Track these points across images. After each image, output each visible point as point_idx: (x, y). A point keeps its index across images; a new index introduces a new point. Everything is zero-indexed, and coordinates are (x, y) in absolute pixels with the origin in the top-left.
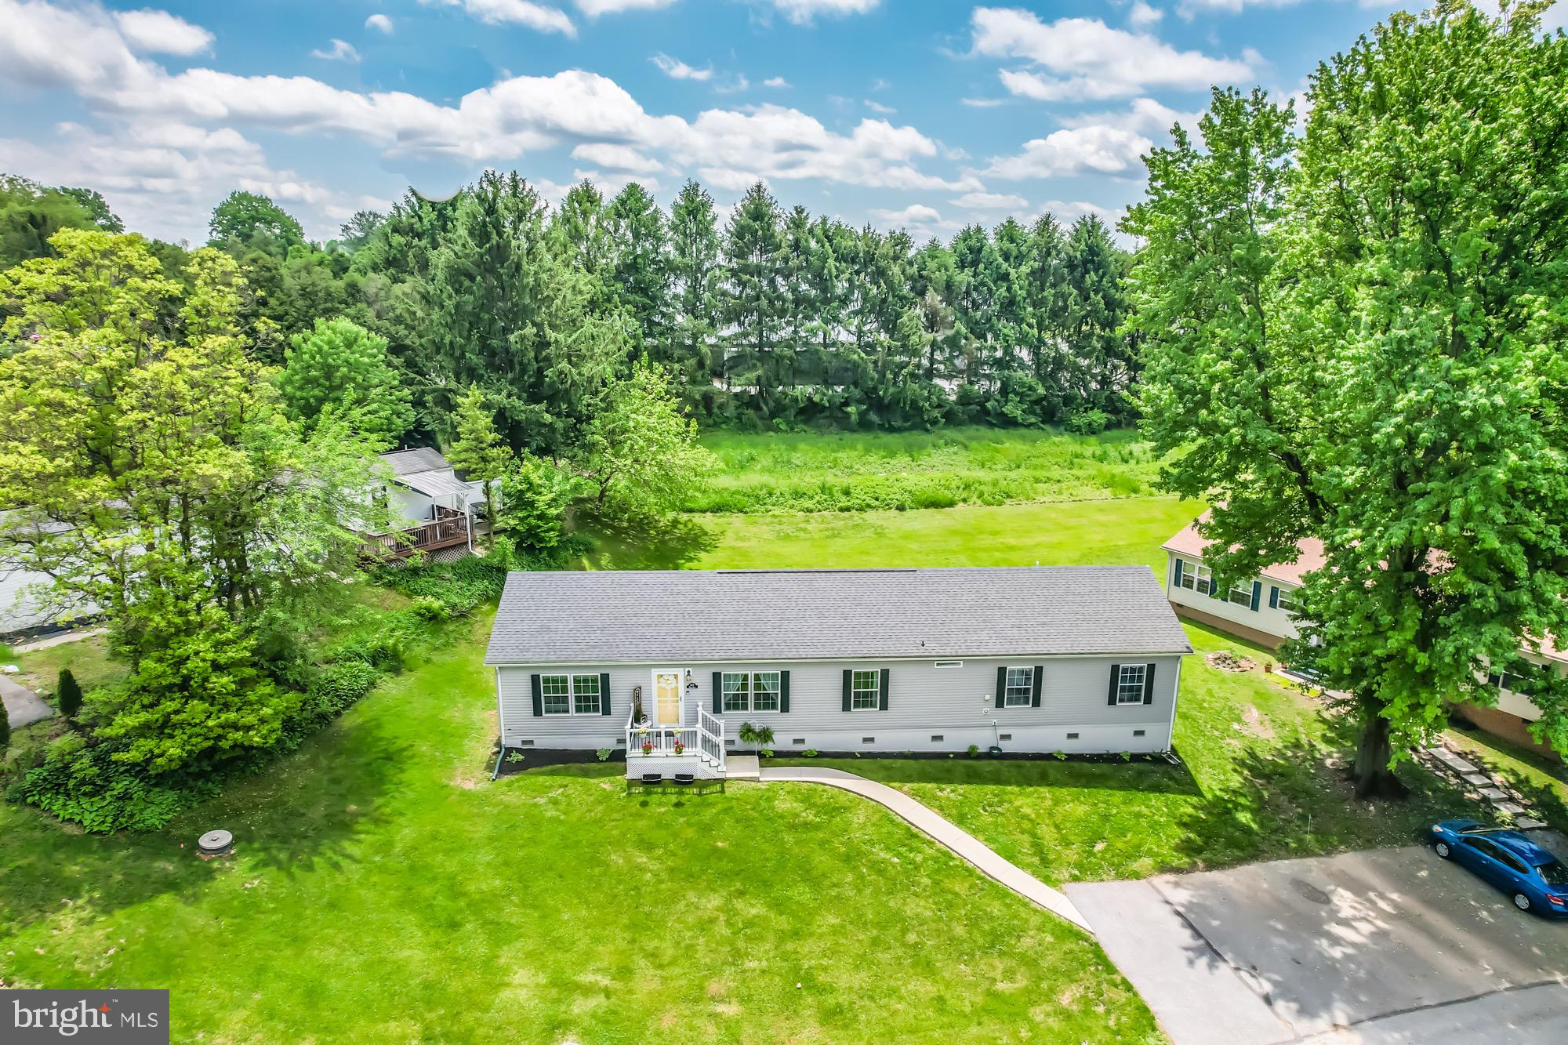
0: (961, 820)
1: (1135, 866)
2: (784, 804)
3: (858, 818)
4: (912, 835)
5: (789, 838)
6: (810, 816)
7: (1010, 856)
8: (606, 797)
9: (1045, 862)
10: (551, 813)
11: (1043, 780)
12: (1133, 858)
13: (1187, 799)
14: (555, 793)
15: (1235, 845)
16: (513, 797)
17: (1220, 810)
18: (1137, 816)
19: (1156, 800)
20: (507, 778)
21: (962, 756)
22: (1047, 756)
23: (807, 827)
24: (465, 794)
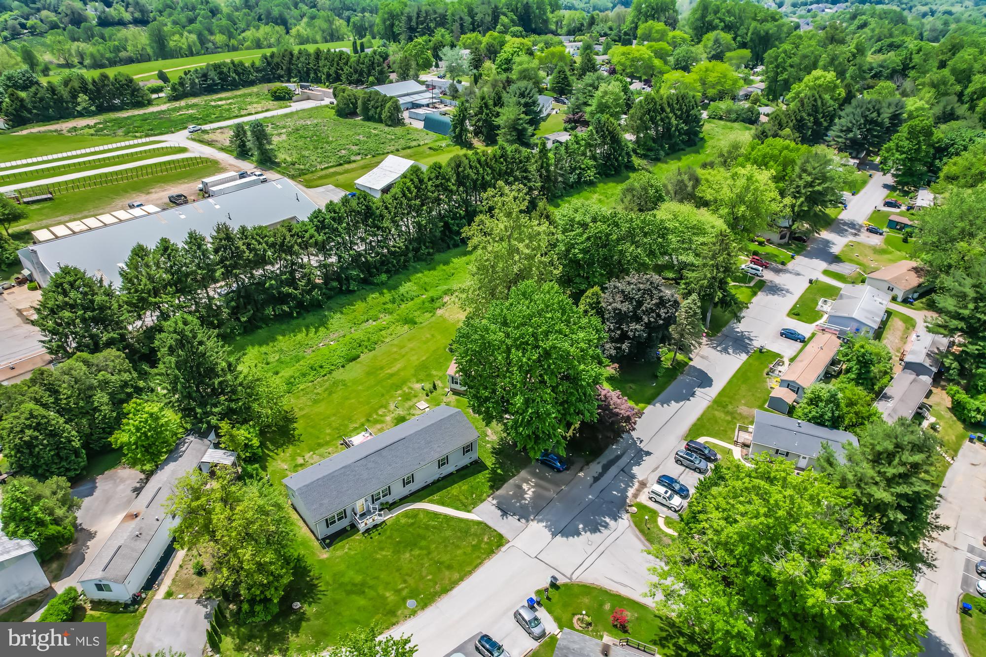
0: (443, 504)
1: (483, 498)
2: (403, 521)
3: (421, 516)
4: (436, 515)
5: (411, 530)
6: (411, 521)
7: (457, 509)
8: (360, 542)
9: (465, 506)
10: (352, 553)
11: (455, 482)
12: (482, 495)
13: (487, 472)
14: (347, 546)
15: (500, 480)
16: (339, 553)
17: (494, 471)
18: (478, 482)
19: (480, 475)
20: (331, 548)
21: (433, 483)
22: (452, 474)
23: (412, 524)
24: (327, 559)
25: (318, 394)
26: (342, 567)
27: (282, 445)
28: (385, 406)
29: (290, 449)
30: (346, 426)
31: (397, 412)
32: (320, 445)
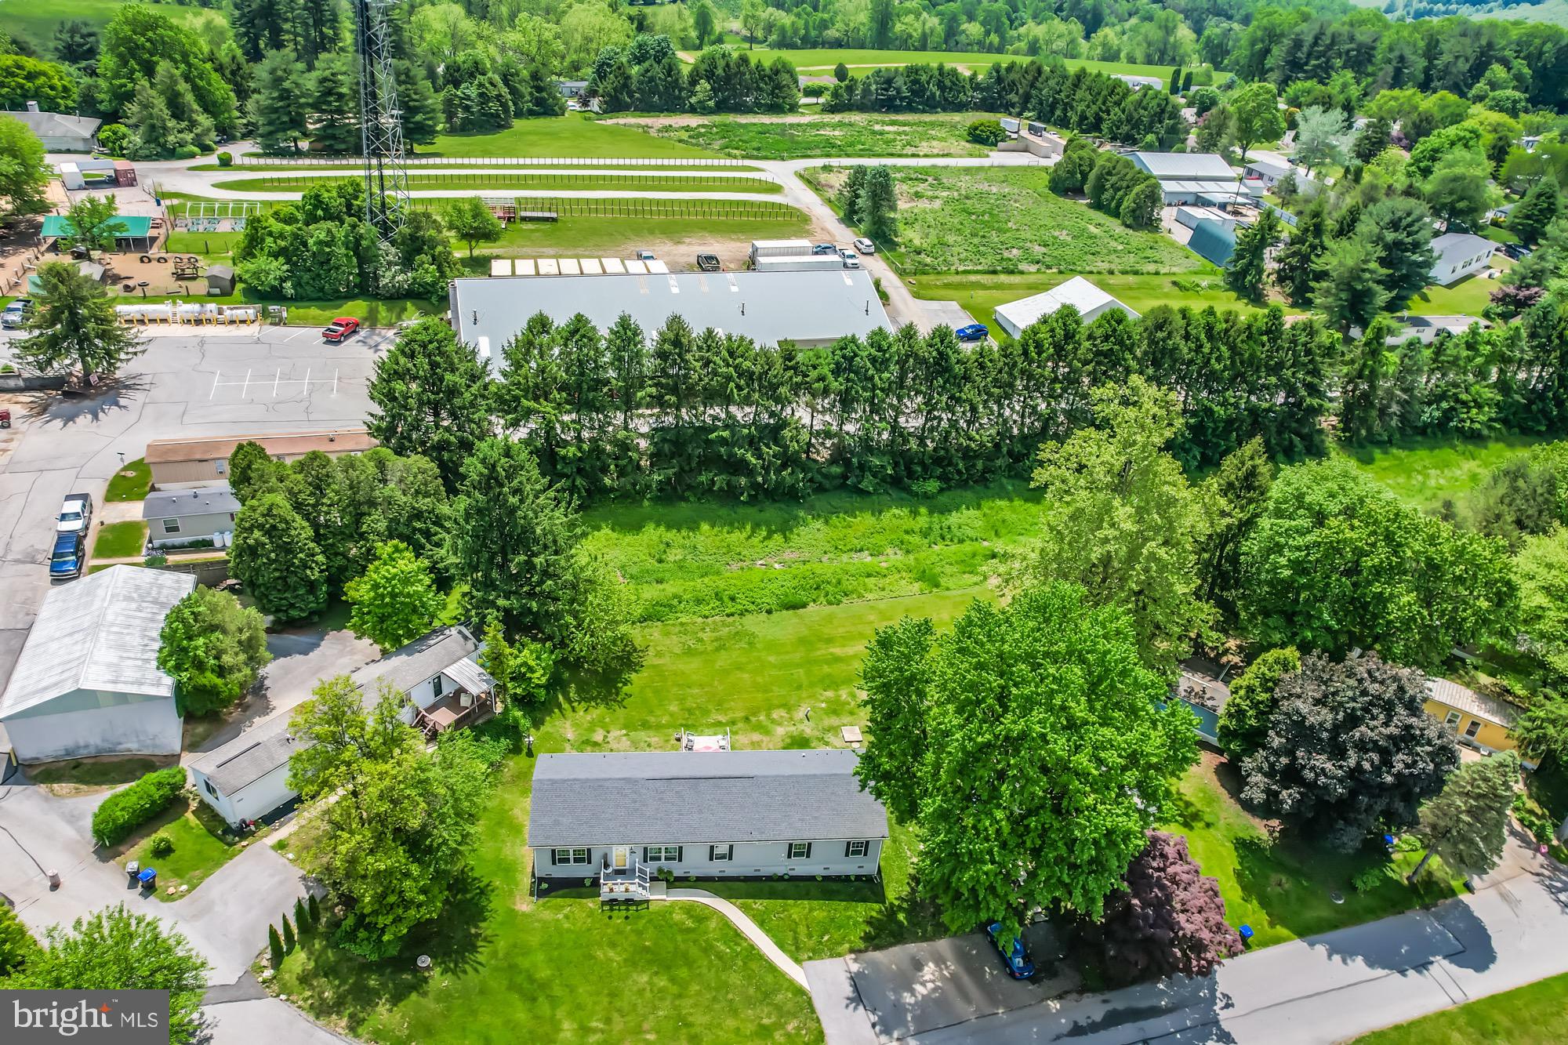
0: (761, 924)
1: (840, 949)
2: (678, 916)
3: (713, 924)
4: (737, 935)
5: (679, 938)
6: (690, 924)
7: (781, 945)
8: (591, 914)
9: (798, 949)
10: (566, 925)
11: (807, 896)
12: (840, 944)
13: (876, 906)
14: (567, 910)
15: (892, 934)
16: (547, 915)
17: (892, 912)
18: (850, 917)
19: (861, 907)
20: (542, 901)
21: (769, 878)
22: (812, 878)
23: (689, 930)
24: (524, 914)
25: (700, 640)
26: (534, 940)
27: (594, 699)
28: (788, 708)
29: (598, 711)
30: (706, 712)
31: (801, 727)
32: (645, 725)
